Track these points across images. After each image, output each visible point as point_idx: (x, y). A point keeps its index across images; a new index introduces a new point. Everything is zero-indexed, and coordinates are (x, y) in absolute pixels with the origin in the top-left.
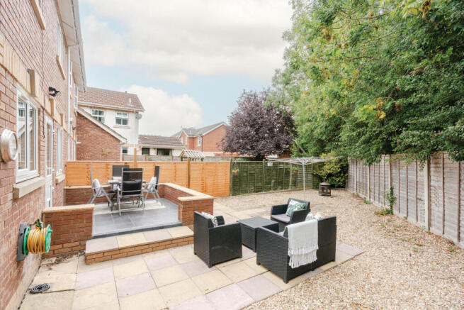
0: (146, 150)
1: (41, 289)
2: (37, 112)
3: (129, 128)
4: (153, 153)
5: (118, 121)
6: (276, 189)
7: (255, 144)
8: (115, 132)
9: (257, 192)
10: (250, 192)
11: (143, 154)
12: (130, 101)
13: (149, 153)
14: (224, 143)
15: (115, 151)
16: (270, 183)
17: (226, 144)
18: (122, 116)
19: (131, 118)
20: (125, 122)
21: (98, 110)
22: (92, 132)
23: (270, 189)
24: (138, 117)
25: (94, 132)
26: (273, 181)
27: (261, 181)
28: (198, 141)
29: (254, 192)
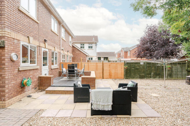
0: (99, 58)
1: (29, 96)
2: (36, 48)
3: (93, 50)
4: (102, 59)
5: (89, 47)
6: (155, 78)
7: (153, 53)
8: (84, 52)
9: (141, 78)
10: (136, 78)
11: (98, 60)
12: (94, 39)
13: (101, 60)
14: (136, 53)
15: (84, 59)
16: (150, 74)
17: (137, 54)
18: (90, 45)
19: (94, 45)
20: (92, 47)
21: (82, 44)
22: (77, 52)
23: (150, 77)
24: (96, 45)
25: (78, 52)
26: (152, 73)
27: (144, 72)
28: (129, 53)
29: (139, 78)
